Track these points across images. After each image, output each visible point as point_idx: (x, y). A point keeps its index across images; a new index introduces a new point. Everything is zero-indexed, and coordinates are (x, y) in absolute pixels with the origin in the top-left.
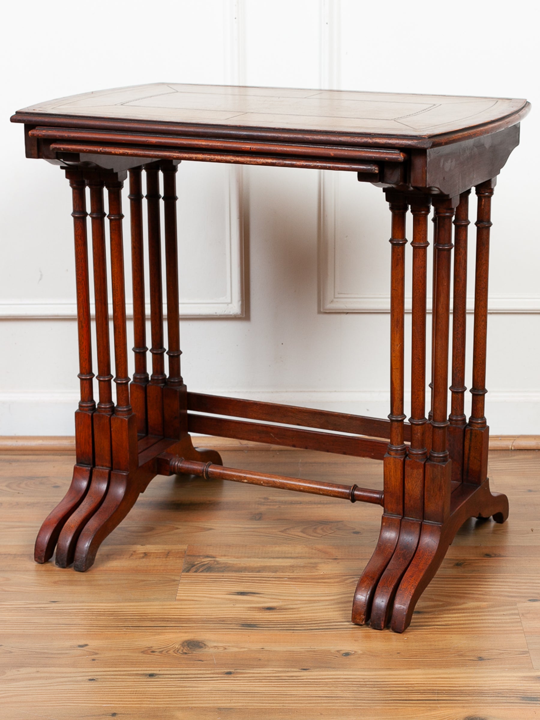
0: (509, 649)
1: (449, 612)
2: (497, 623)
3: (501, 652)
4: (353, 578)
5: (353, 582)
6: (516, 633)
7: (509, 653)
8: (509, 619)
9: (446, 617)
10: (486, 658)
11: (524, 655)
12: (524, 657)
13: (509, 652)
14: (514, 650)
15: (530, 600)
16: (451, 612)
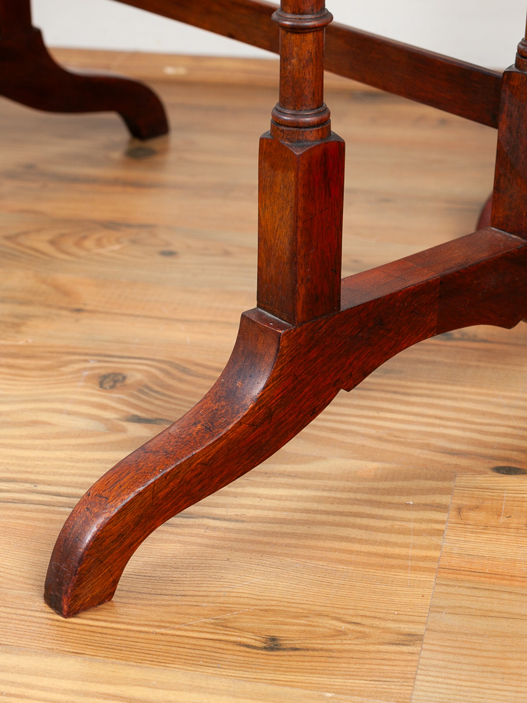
0: (368, 622)
1: (265, 480)
2: (377, 530)
3: (344, 626)
4: (86, 361)
5: (79, 371)
6: (415, 569)
7: (364, 635)
8: (415, 521)
9: (248, 495)
10: (287, 643)
11: (405, 649)
12: (402, 653)
13: (366, 630)
14: (383, 624)
15: (499, 470)
16: (271, 480)
